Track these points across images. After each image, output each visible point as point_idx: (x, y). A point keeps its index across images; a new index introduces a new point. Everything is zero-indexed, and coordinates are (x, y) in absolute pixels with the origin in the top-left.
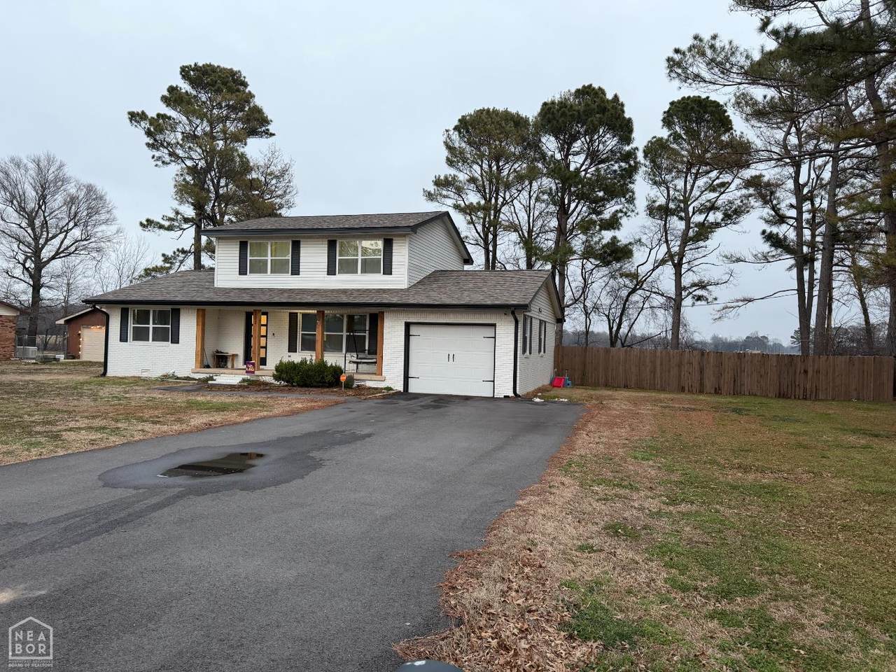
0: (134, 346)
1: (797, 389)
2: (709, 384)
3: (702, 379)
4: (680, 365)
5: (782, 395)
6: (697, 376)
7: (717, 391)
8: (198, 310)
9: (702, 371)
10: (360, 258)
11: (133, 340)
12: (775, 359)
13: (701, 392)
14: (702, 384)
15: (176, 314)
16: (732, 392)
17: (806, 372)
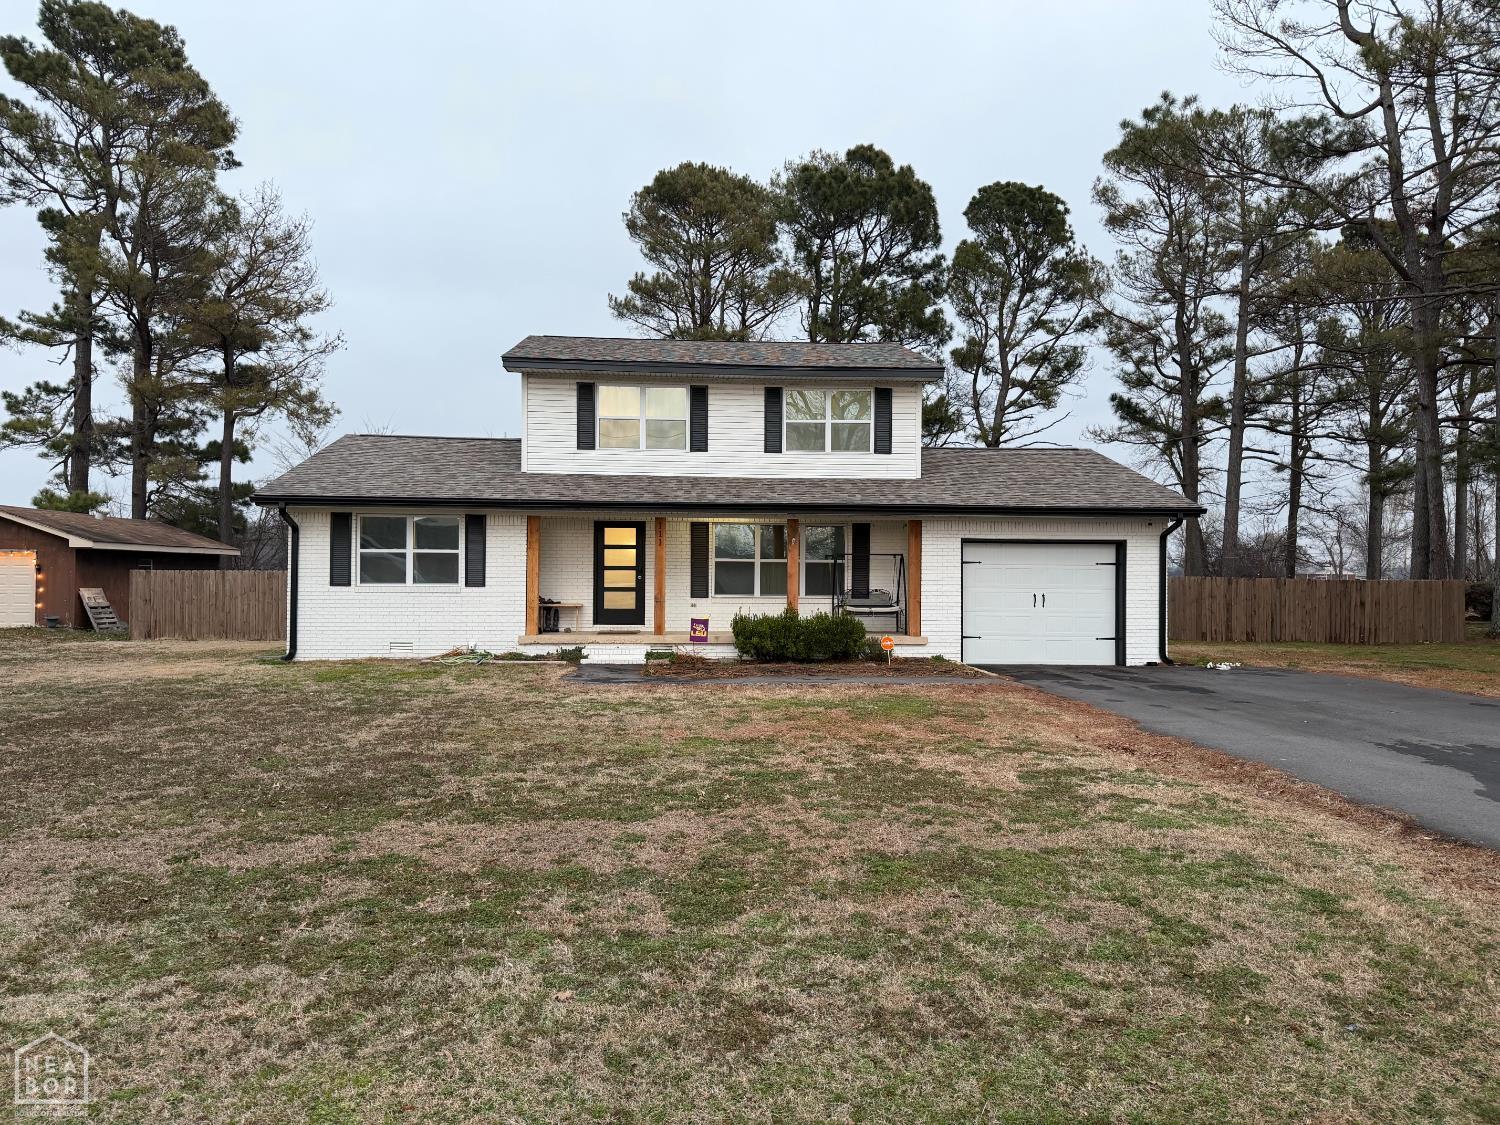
0: (361, 594)
1: (1352, 629)
2: (1239, 626)
3: (1229, 620)
4: (1199, 600)
5: (1333, 639)
6: (1221, 615)
7: (1250, 638)
8: (529, 518)
9: (1229, 608)
10: (829, 422)
11: (363, 581)
12: (1324, 587)
13: (1229, 640)
14: (1228, 628)
15: (477, 527)
16: (1269, 638)
17: (1363, 604)
